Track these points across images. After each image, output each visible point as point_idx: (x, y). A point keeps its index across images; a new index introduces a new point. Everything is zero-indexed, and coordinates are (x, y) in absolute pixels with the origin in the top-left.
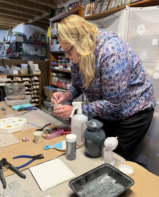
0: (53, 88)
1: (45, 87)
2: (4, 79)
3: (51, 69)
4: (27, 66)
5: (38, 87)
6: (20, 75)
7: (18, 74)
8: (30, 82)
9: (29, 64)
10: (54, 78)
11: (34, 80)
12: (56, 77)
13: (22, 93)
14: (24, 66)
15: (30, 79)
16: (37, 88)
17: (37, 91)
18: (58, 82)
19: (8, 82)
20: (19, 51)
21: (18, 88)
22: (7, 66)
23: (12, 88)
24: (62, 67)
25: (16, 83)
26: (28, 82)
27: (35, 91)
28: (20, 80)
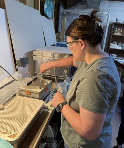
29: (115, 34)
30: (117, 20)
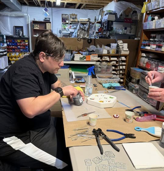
0: (141, 69)
1: (131, 68)
2: (95, 58)
3: (141, 48)
4: (116, 46)
5: (124, 67)
6: (108, 55)
7: (107, 53)
8: (117, 62)
9: (118, 43)
10: (143, 59)
11: (121, 60)
12: (146, 58)
13: (109, 72)
14: (114, 45)
15: (118, 59)
16: (123, 69)
17: (123, 72)
18: (147, 63)
19: (98, 61)
20: (110, 31)
21: (106, 67)
22: (98, 46)
23: (100, 67)
24: (154, 46)
25: (105, 62)
26: (115, 62)
27: (121, 72)
28: (108, 59)
29: (35, 28)
30: (34, 19)
